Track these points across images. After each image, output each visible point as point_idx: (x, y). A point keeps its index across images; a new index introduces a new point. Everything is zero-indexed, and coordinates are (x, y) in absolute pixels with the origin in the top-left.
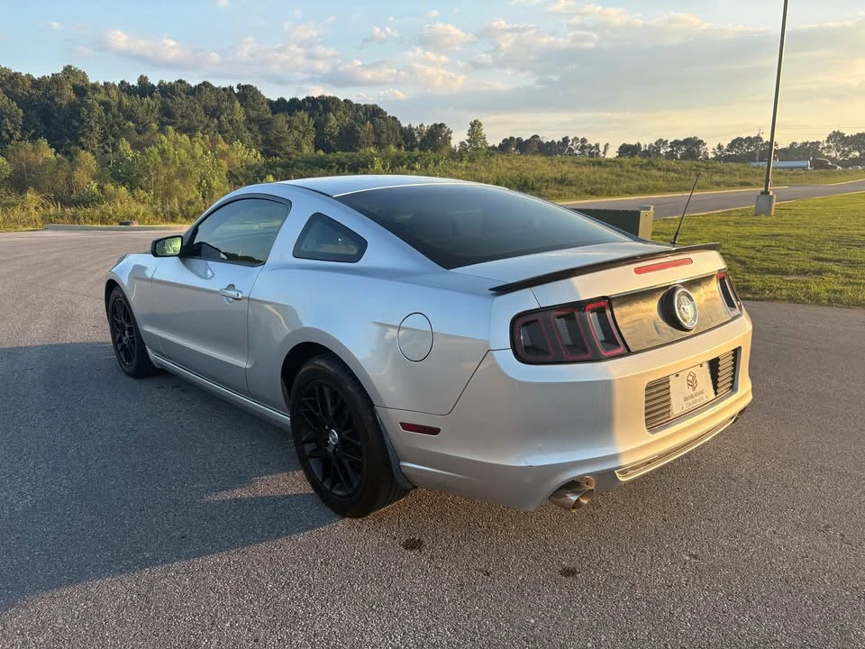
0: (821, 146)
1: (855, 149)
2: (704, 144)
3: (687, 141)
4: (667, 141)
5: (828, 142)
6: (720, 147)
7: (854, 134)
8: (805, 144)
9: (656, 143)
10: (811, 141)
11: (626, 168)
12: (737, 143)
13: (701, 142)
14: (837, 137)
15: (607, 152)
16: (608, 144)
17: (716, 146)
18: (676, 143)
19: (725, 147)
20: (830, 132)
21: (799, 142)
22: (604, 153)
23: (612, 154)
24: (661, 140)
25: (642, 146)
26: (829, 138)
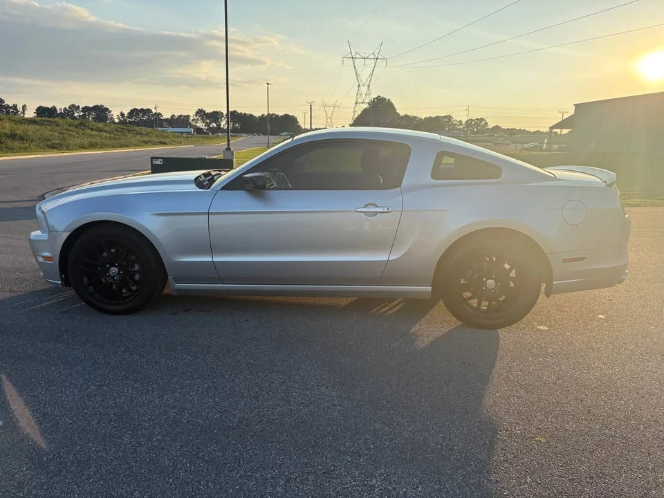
0: (191, 118)
1: (213, 122)
2: (110, 112)
3: (96, 108)
4: (79, 106)
5: (196, 116)
6: (122, 115)
7: (211, 111)
8: (180, 116)
9: (70, 107)
10: (184, 115)
11: (65, 127)
12: (134, 112)
13: (107, 109)
14: (200, 113)
15: (26, 112)
16: (25, 106)
17: (119, 114)
18: (86, 109)
19: (126, 115)
20: (197, 109)
21: (177, 115)
22: (23, 113)
23: (30, 114)
24: (73, 106)
25: (58, 109)
26: (197, 113)
